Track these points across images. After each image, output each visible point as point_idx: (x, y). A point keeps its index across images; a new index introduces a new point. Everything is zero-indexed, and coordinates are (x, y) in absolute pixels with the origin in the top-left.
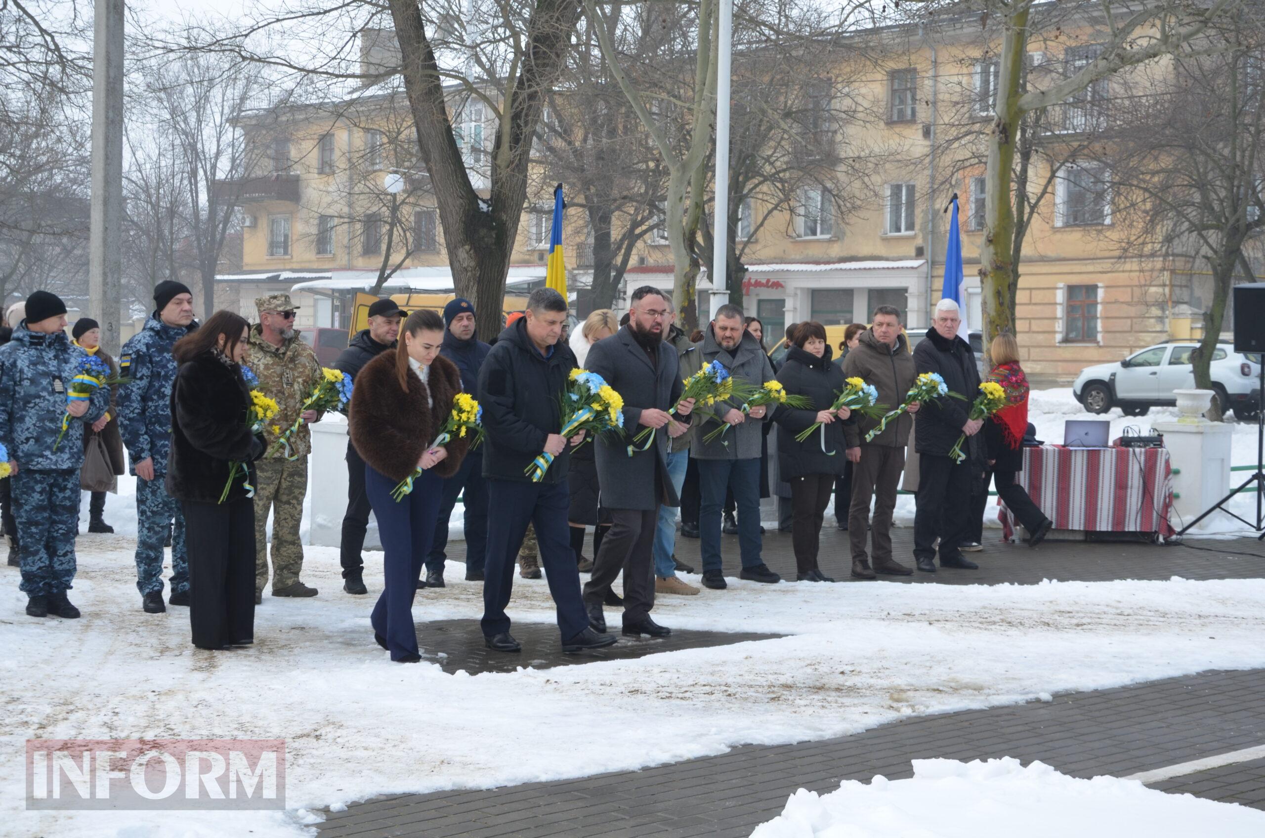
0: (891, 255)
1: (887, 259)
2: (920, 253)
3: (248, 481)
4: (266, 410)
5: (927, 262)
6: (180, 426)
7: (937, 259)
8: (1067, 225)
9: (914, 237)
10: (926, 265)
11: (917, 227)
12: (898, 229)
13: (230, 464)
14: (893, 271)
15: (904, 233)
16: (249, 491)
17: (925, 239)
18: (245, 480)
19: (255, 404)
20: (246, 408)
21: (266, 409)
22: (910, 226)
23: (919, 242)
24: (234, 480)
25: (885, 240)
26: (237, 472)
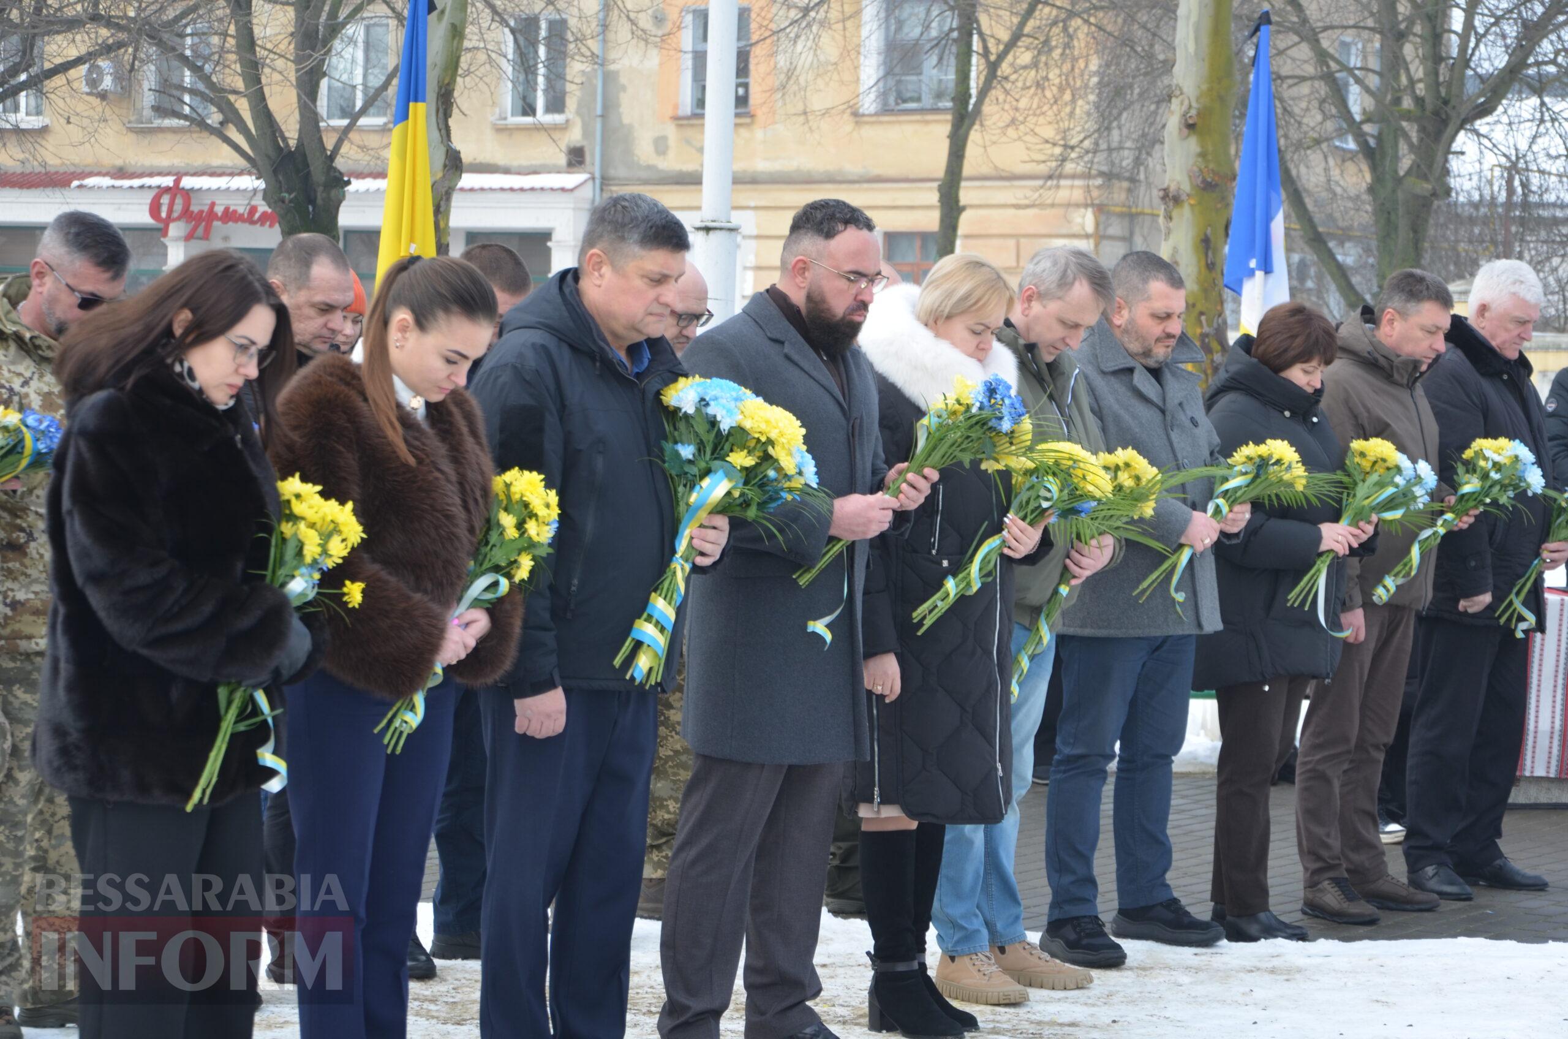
0: (515, 163)
1: (507, 171)
2: (576, 158)
3: (271, 744)
4: (326, 537)
5: (593, 179)
6: (79, 580)
7: (612, 172)
8: (886, 110)
9: (565, 127)
10: (590, 184)
11: (571, 103)
12: (529, 109)
13: (222, 693)
14: (523, 196)
15: (542, 116)
16: (271, 773)
17: (587, 133)
18: (263, 741)
19: (294, 518)
20: (269, 529)
21: (330, 531)
22: (556, 104)
23: (575, 137)
24: (235, 738)
25: (502, 130)
26: (241, 717)
